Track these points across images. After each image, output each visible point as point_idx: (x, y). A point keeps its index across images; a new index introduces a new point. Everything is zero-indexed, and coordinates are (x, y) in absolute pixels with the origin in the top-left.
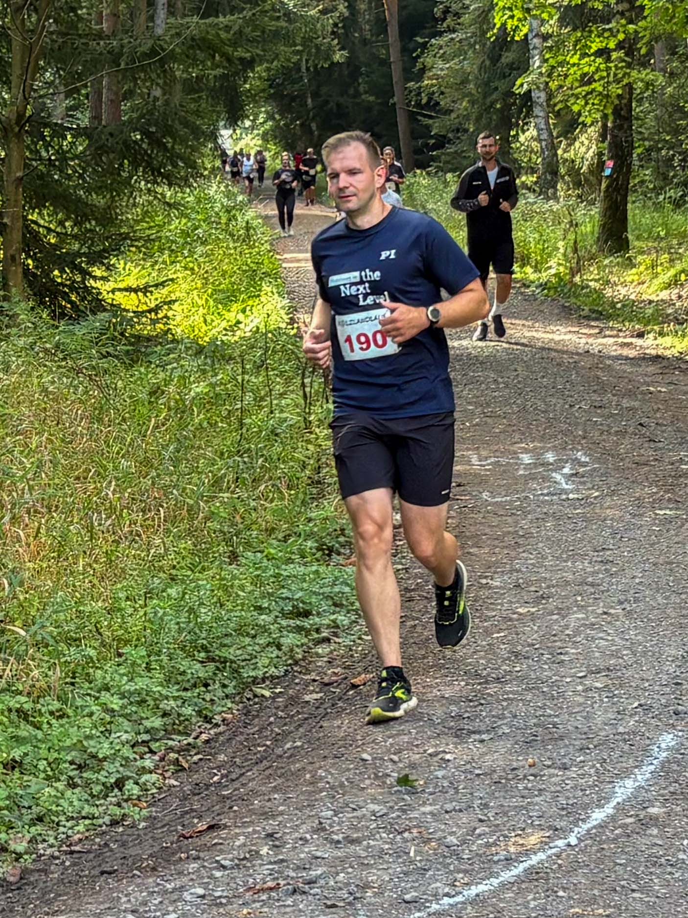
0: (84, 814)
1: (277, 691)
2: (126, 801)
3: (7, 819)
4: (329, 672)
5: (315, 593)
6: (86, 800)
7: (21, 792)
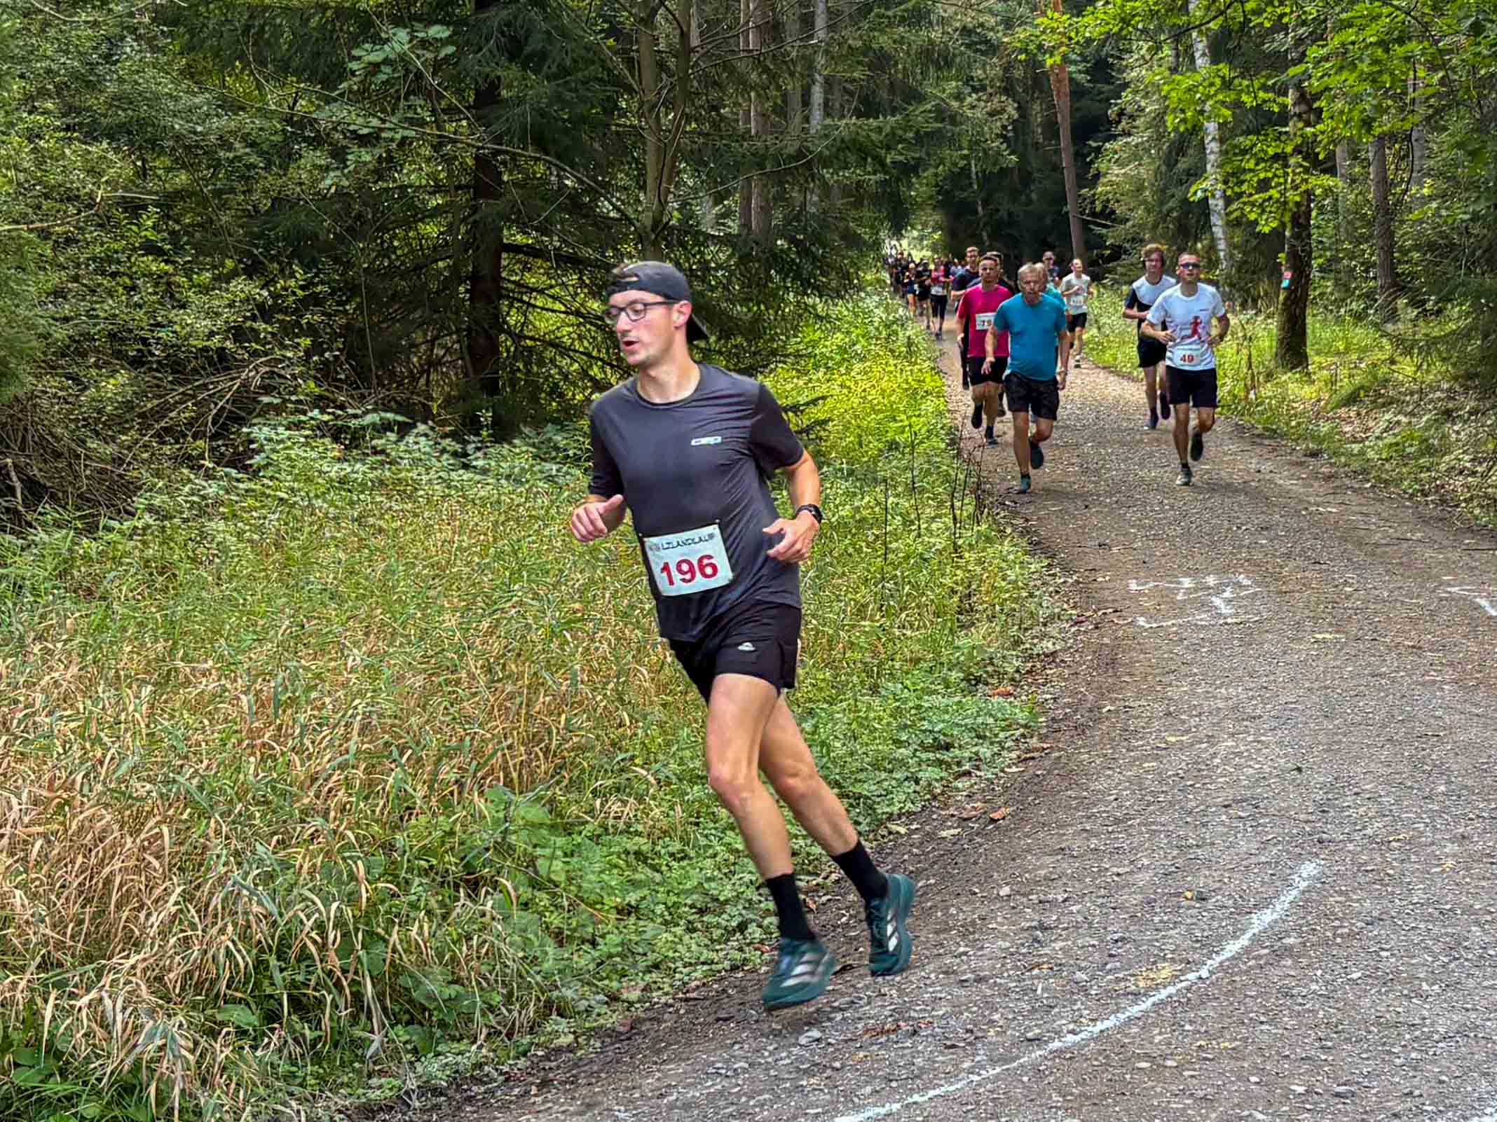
0: (702, 959)
1: (913, 827)
2: (748, 945)
3: (620, 967)
4: (969, 807)
5: (957, 725)
6: (706, 945)
7: (634, 938)
